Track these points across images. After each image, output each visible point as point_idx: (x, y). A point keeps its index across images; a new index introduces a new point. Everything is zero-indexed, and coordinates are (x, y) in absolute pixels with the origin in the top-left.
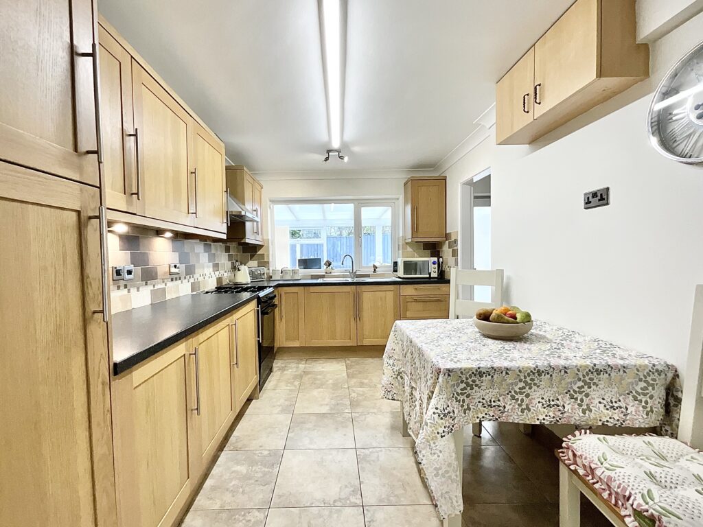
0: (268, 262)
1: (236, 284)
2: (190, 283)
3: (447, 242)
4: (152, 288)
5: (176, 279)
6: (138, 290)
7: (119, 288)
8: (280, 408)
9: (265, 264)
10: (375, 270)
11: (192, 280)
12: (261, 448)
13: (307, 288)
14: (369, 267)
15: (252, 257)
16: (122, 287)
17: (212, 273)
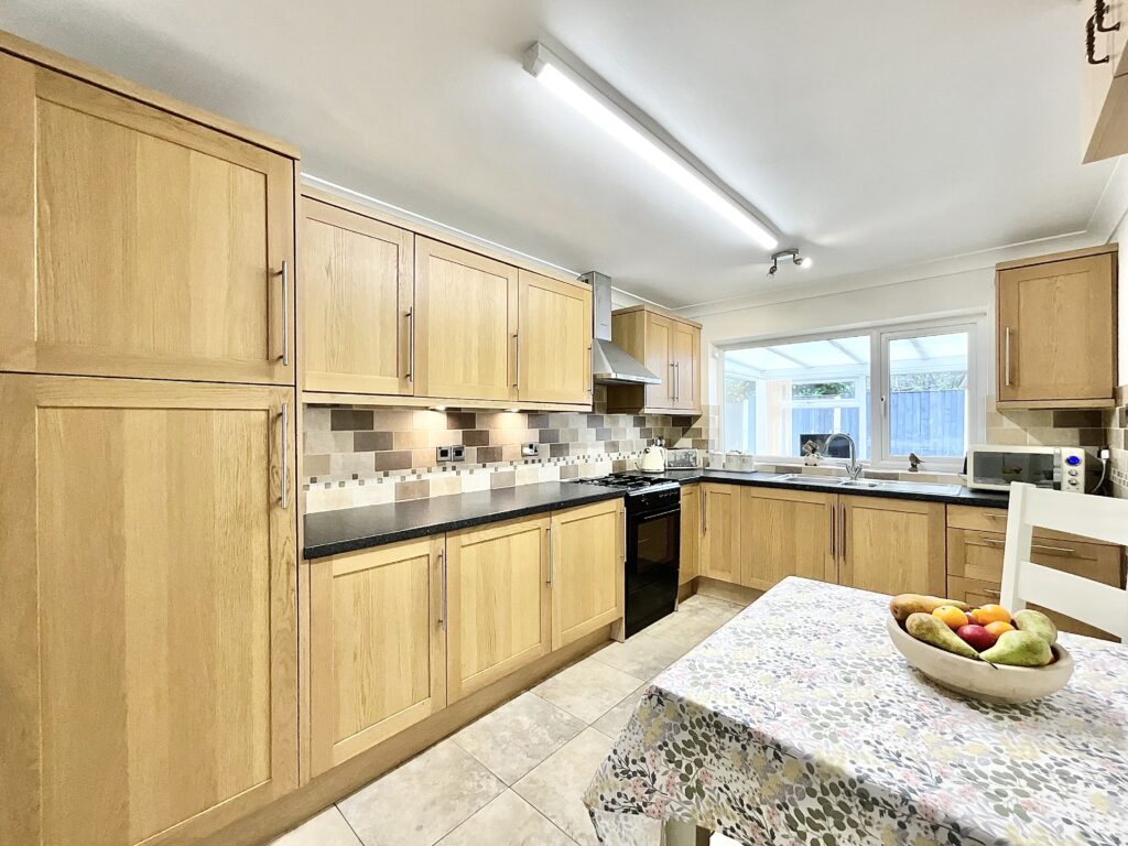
0: (706, 441)
1: (643, 472)
2: (558, 467)
3: (1118, 408)
4: (493, 471)
5: (533, 462)
6: (471, 472)
7: (444, 469)
8: (637, 667)
9: (701, 443)
10: (914, 466)
11: (562, 463)
12: (568, 710)
13: (746, 488)
14: (903, 460)
15: (684, 433)
16: (449, 469)
17: (604, 455)
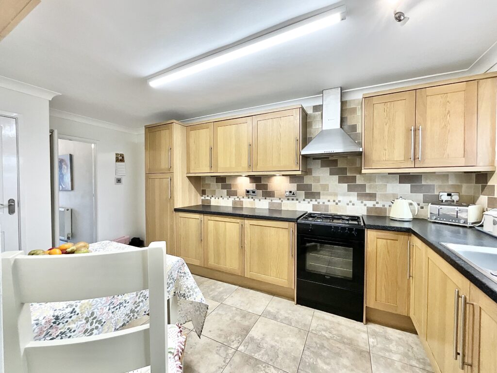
2: (311, 204)
4: (270, 201)
5: (292, 200)
6: (260, 200)
7: (249, 198)
9: (494, 202)
11: (314, 202)
15: (483, 190)
